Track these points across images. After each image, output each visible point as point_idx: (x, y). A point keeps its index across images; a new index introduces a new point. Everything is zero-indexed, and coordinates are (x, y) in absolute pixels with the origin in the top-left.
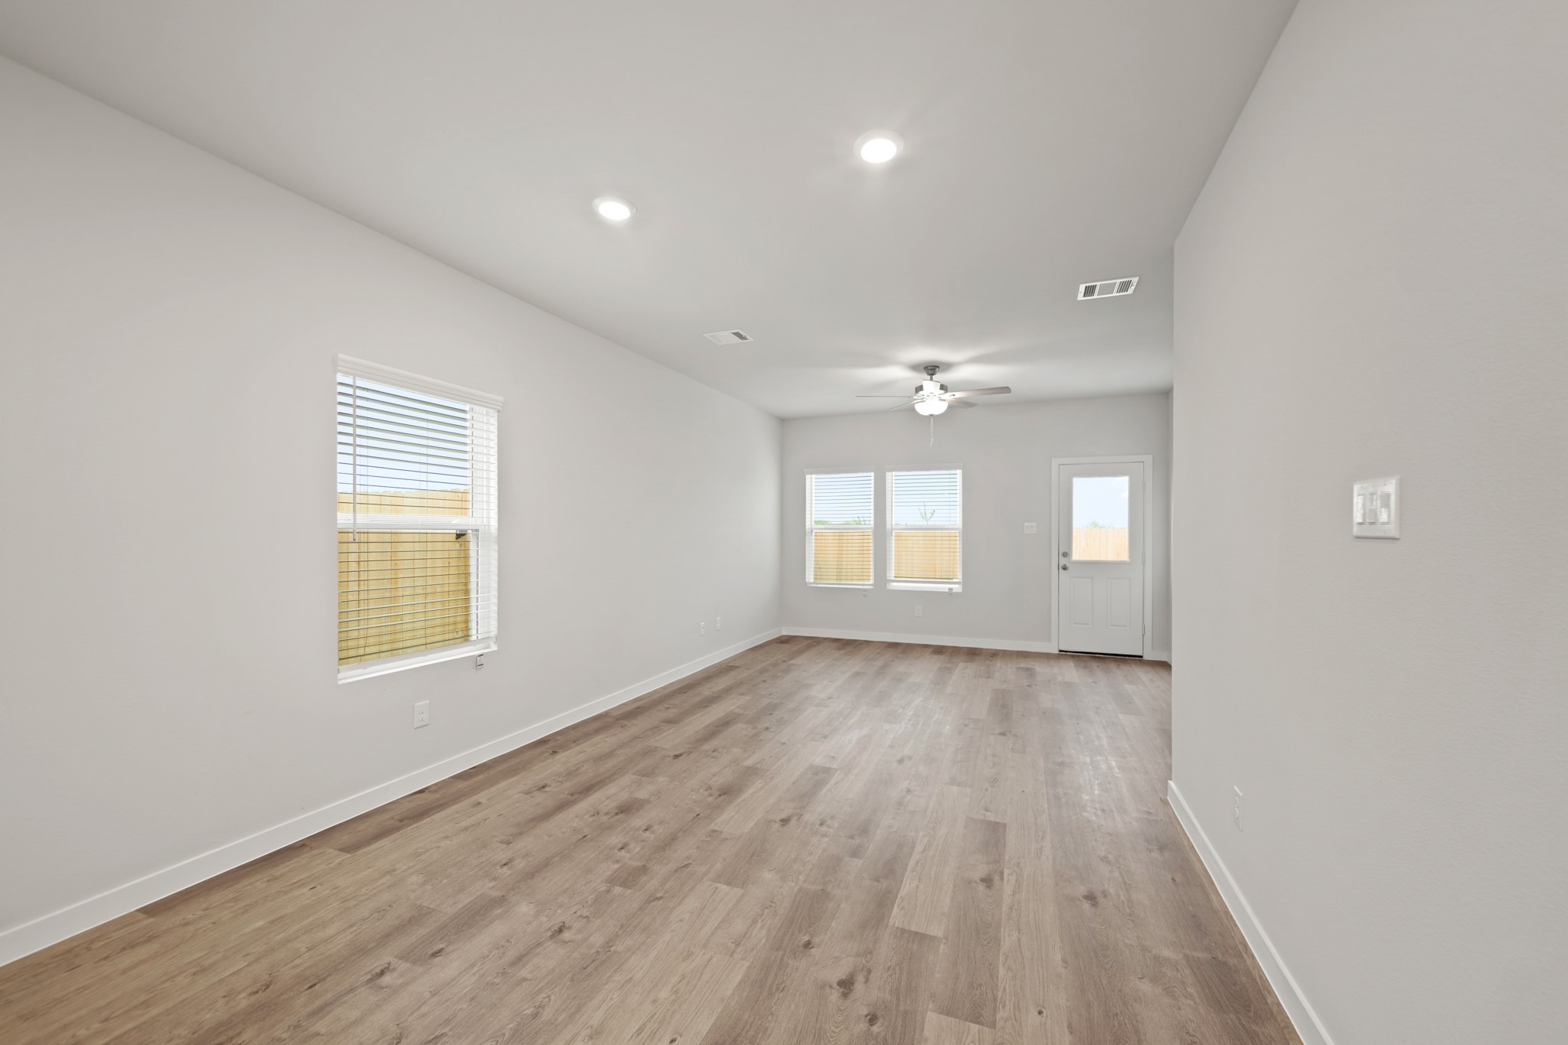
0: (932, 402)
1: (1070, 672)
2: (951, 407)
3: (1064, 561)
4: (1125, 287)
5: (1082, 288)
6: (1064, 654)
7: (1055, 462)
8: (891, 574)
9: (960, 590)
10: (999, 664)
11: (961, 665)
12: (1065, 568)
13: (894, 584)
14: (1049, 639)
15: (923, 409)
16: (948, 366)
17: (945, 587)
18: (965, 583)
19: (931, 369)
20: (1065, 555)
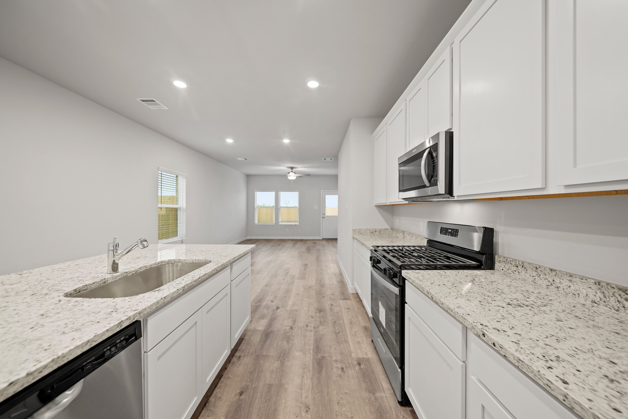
0: (292, 177)
1: (324, 242)
2: (297, 177)
3: (323, 216)
4: (332, 159)
5: (324, 159)
6: (323, 239)
7: (322, 191)
8: (280, 220)
9: (298, 224)
10: (308, 242)
11: (299, 243)
12: (324, 218)
13: (281, 223)
14: (320, 236)
15: (290, 178)
16: (296, 168)
17: (294, 223)
18: (300, 223)
19: (292, 168)
20: (324, 214)
